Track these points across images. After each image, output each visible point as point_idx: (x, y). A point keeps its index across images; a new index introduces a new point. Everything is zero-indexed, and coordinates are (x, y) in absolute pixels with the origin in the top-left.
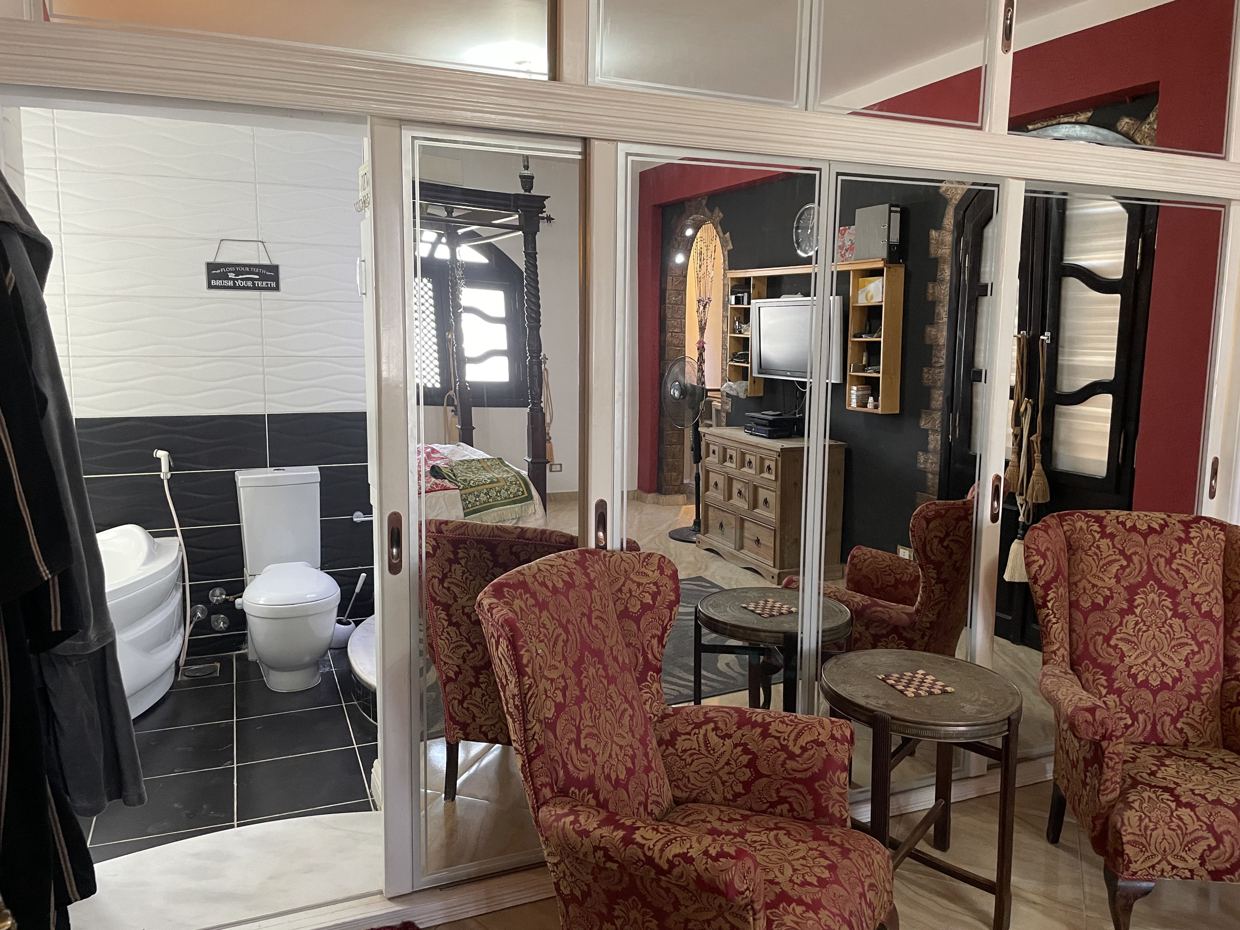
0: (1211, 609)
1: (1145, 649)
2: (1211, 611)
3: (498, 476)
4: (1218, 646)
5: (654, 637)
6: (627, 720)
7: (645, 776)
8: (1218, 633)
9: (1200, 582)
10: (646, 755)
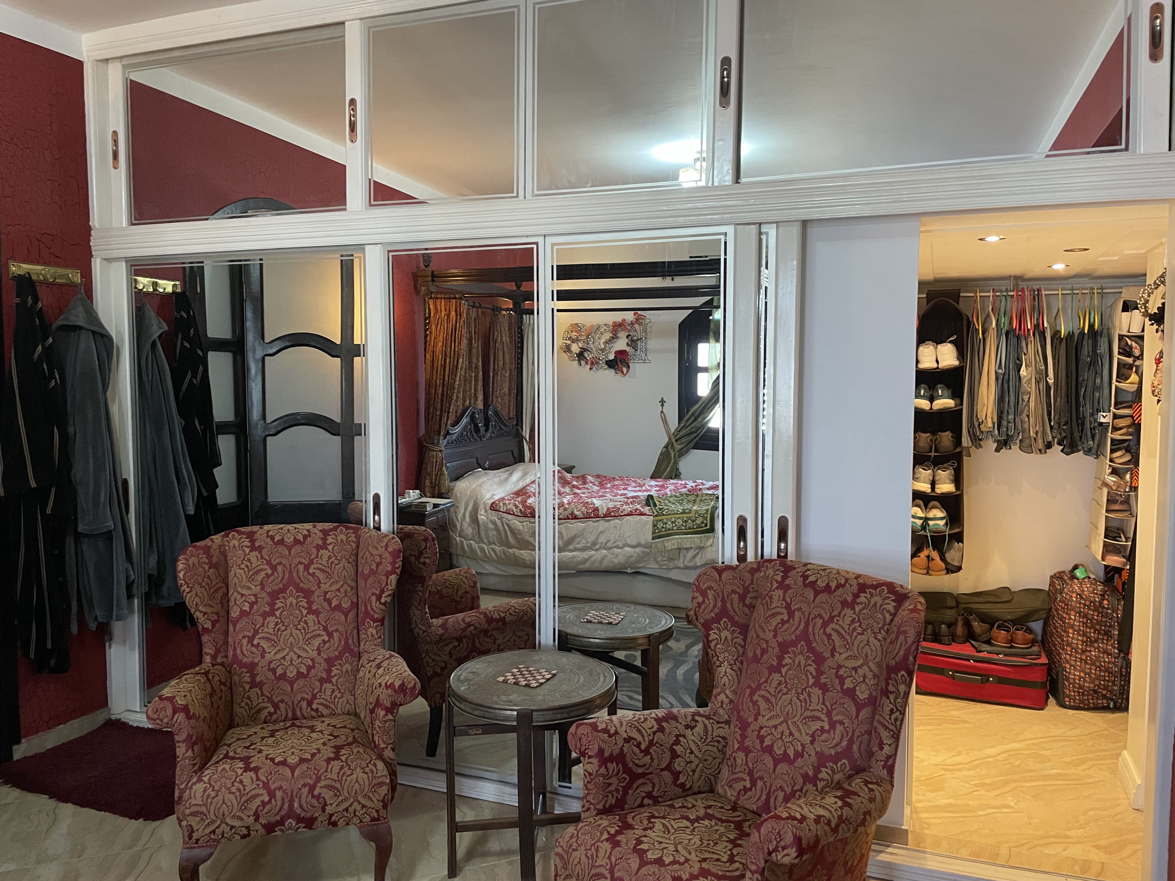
0: (855, 688)
1: (779, 713)
3: (695, 508)
4: (854, 731)
5: (373, 594)
6: (317, 642)
7: (317, 684)
8: (857, 716)
9: (849, 653)
10: (329, 671)
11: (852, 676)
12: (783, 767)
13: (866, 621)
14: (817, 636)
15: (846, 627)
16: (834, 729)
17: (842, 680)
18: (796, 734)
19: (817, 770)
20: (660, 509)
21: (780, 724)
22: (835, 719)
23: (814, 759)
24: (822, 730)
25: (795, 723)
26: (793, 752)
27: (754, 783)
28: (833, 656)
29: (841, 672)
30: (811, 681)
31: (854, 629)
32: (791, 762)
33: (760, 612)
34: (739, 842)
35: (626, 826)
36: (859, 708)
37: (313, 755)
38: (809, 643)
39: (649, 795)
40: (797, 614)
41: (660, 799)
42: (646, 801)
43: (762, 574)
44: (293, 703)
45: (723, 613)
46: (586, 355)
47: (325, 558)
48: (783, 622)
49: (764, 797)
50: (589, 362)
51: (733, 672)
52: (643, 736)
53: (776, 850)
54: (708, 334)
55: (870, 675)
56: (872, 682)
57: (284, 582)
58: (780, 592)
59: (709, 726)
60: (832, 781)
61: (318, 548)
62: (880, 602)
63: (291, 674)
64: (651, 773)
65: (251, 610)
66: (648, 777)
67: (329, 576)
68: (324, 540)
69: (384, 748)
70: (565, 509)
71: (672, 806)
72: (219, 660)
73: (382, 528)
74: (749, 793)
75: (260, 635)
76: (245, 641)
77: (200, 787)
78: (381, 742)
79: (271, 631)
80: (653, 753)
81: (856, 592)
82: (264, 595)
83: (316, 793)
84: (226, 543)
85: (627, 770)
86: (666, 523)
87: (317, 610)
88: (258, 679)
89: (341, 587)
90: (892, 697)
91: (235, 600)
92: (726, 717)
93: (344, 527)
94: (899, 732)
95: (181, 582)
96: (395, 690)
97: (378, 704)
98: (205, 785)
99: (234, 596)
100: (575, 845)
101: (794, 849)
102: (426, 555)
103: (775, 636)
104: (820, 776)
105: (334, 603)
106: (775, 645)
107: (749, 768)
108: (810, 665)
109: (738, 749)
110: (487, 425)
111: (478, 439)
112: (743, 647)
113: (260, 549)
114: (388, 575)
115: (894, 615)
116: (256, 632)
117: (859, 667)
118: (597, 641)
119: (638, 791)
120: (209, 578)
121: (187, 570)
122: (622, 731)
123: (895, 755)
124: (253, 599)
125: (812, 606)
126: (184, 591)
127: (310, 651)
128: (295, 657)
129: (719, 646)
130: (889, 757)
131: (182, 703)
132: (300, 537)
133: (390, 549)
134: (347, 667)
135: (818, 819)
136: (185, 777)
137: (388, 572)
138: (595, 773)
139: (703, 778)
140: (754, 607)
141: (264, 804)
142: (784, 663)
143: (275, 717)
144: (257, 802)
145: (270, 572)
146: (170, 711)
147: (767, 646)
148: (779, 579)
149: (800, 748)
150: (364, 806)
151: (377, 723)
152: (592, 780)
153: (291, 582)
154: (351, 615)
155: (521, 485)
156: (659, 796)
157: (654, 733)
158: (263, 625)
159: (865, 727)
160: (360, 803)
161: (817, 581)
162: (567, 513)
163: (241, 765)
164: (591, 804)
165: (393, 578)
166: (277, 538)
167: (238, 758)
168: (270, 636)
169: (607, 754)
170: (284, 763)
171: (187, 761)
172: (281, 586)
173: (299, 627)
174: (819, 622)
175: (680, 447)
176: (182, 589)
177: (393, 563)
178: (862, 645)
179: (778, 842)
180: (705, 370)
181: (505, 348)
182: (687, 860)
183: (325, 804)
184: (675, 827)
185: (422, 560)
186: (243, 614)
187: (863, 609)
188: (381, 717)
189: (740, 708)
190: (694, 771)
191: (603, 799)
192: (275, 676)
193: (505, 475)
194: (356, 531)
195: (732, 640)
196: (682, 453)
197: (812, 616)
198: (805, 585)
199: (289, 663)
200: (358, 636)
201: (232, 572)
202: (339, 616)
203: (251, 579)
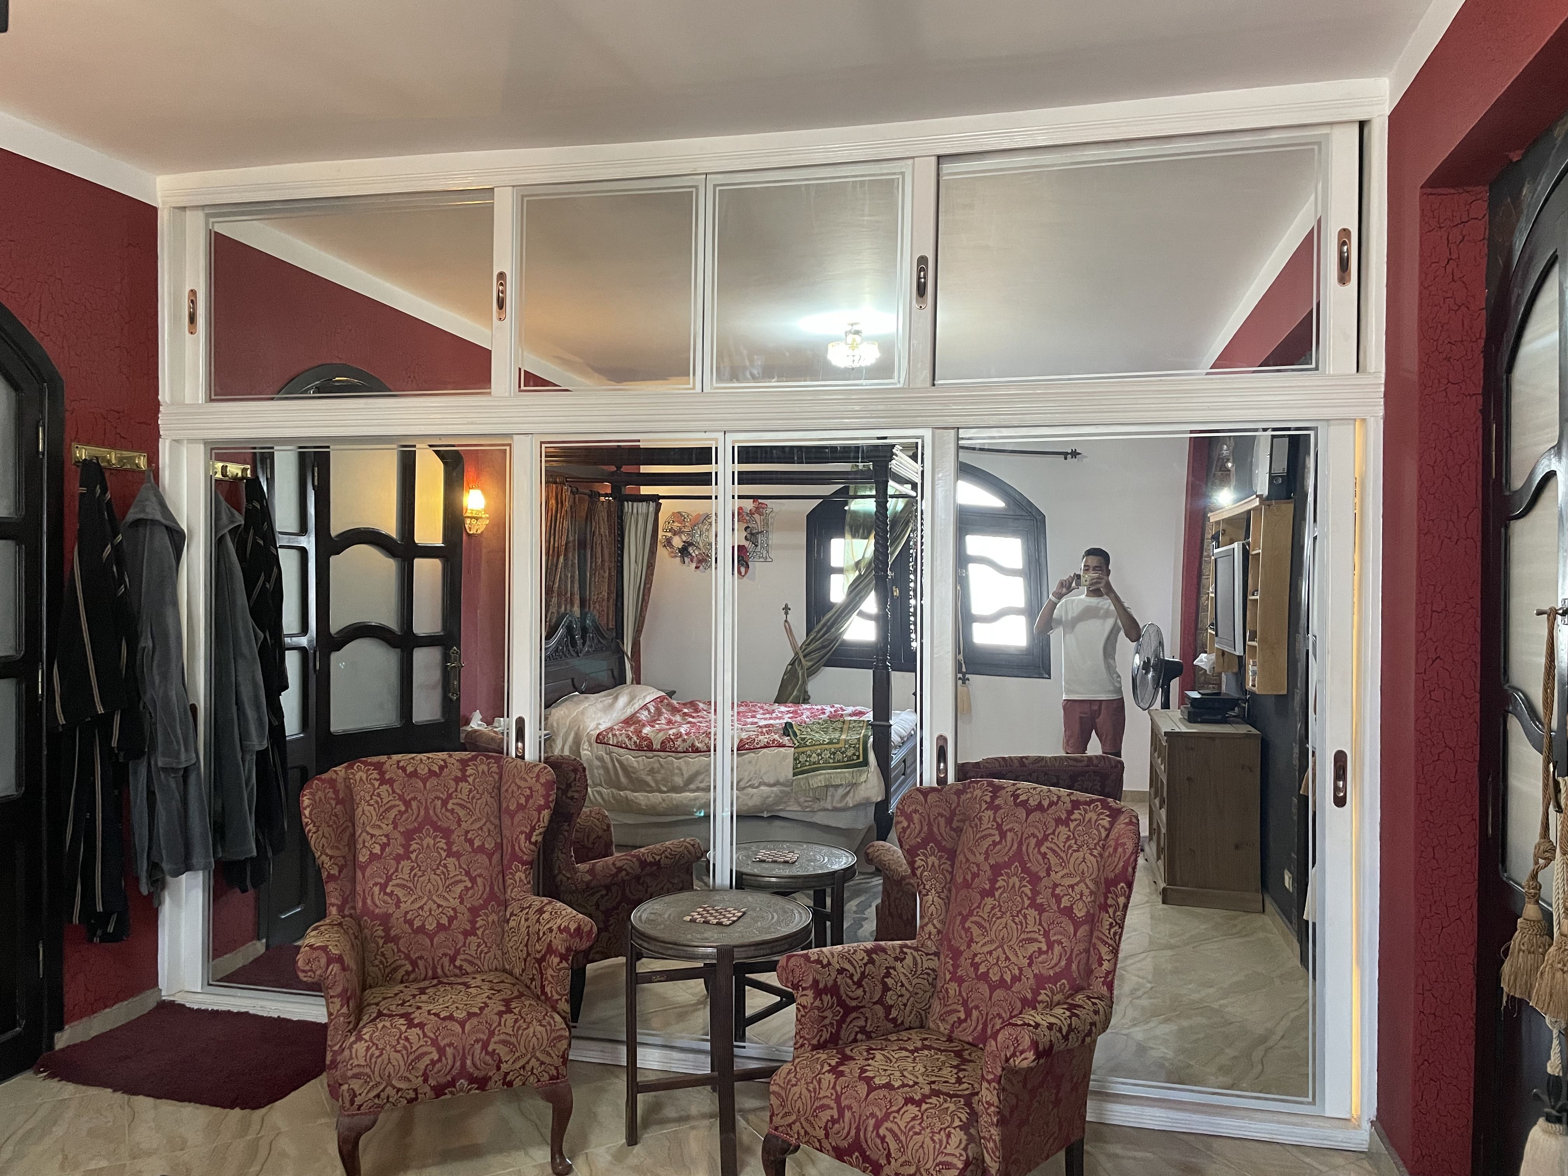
0: (1072, 906)
1: (994, 938)
2: (1071, 908)
3: (843, 737)
4: (1072, 950)
5: (522, 832)
6: (459, 889)
7: (461, 937)
8: (1075, 935)
9: (1065, 871)
10: (473, 922)
11: (1069, 894)
12: (999, 993)
13: (1081, 839)
14: (1031, 855)
15: (1061, 845)
16: (1052, 950)
17: (1058, 899)
18: (1013, 958)
20: (803, 739)
21: (995, 949)
22: (1052, 939)
23: (1032, 981)
24: (1040, 952)
25: (1011, 947)
26: (1010, 977)
27: (968, 1014)
28: (1048, 875)
29: (1058, 891)
30: (1027, 902)
31: (1070, 847)
32: (1008, 988)
33: (969, 835)
34: (963, 1067)
35: (845, 1059)
36: (1077, 926)
37: (481, 1009)
38: (1023, 864)
39: (862, 1030)
40: (1009, 835)
41: (873, 1035)
42: (859, 1036)
43: (969, 795)
44: (433, 960)
45: (930, 838)
46: (691, 550)
47: (465, 792)
48: (995, 844)
49: (980, 1027)
50: (695, 559)
51: (940, 901)
52: (855, 967)
53: (1014, 1055)
54: (843, 529)
55: (1086, 892)
56: (1089, 899)
57: (420, 819)
58: (990, 813)
59: (918, 958)
60: (1051, 1001)
61: (457, 780)
62: (1094, 817)
63: (431, 926)
64: (863, 1007)
65: (382, 853)
66: (861, 1010)
67: (470, 813)
68: (463, 771)
69: (557, 1000)
70: (684, 741)
71: (887, 1040)
72: (347, 912)
73: (527, 757)
74: (964, 1025)
75: (394, 882)
76: (376, 889)
77: (360, 1047)
78: (554, 993)
79: (406, 877)
80: (865, 986)
81: (1070, 809)
82: (396, 835)
83: (490, 1049)
84: (351, 776)
85: (841, 1003)
86: (810, 756)
87: (458, 852)
88: (393, 933)
89: (484, 825)
90: (1111, 910)
91: (364, 842)
92: (934, 948)
93: (485, 756)
94: (1118, 946)
95: (306, 820)
96: (571, 935)
97: (550, 950)
98: (366, 1044)
99: (362, 837)
100: (794, 1081)
101: (1032, 1053)
102: (574, 789)
103: (986, 859)
104: (1039, 998)
105: (477, 843)
106: (988, 868)
107: (963, 998)
108: (1025, 886)
109: (950, 980)
110: (583, 637)
111: (574, 654)
112: (951, 873)
113: (391, 782)
114: (539, 810)
115: (1109, 831)
116: (389, 879)
117: (1075, 884)
118: (774, 880)
119: (851, 1026)
120: (336, 816)
121: (314, 806)
122: (834, 961)
123: (1114, 970)
124: (385, 840)
125: (1025, 825)
126: (309, 831)
127: (451, 900)
128: (435, 906)
129: (926, 873)
130: (1108, 973)
131: (337, 952)
132: (436, 768)
133: (542, 780)
134: (493, 917)
135: (1051, 1026)
136: (339, 1037)
137: (540, 805)
138: (809, 1005)
139: (914, 1012)
140: (961, 830)
141: (433, 1063)
142: (997, 886)
143: (412, 976)
144: (426, 1060)
145: (403, 808)
146: (323, 961)
147: (978, 870)
148: (989, 800)
149: (1017, 972)
150: (542, 1063)
151: (550, 972)
152: (806, 1013)
153: (428, 820)
154: (496, 858)
155: (629, 712)
156: (872, 1032)
157: (865, 965)
158: (397, 870)
159: (1082, 946)
160: (538, 1060)
161: (1028, 799)
162: (686, 745)
163: (402, 1021)
164: (805, 1039)
165: (546, 813)
166: (410, 769)
167: (396, 1015)
168: (405, 883)
169: (821, 986)
170: (451, 1018)
171: (342, 1019)
172: (416, 825)
173: (438, 872)
174: (1033, 841)
175: (810, 664)
176: (308, 828)
177: (546, 797)
178: (1078, 862)
179: (1015, 1048)
180: (840, 571)
181: (604, 542)
182: (916, 1083)
183: (500, 1061)
184: (896, 1056)
185: (570, 794)
186: (373, 857)
187: (1078, 825)
188: (555, 964)
189: (951, 936)
190: (905, 1005)
191: (818, 1032)
192: (412, 929)
193: (609, 700)
194: (498, 760)
195: (940, 866)
196: (812, 672)
197: (1025, 836)
198: (1017, 805)
199: (428, 913)
200: (504, 881)
201: (360, 809)
202: (483, 859)
203: (381, 817)
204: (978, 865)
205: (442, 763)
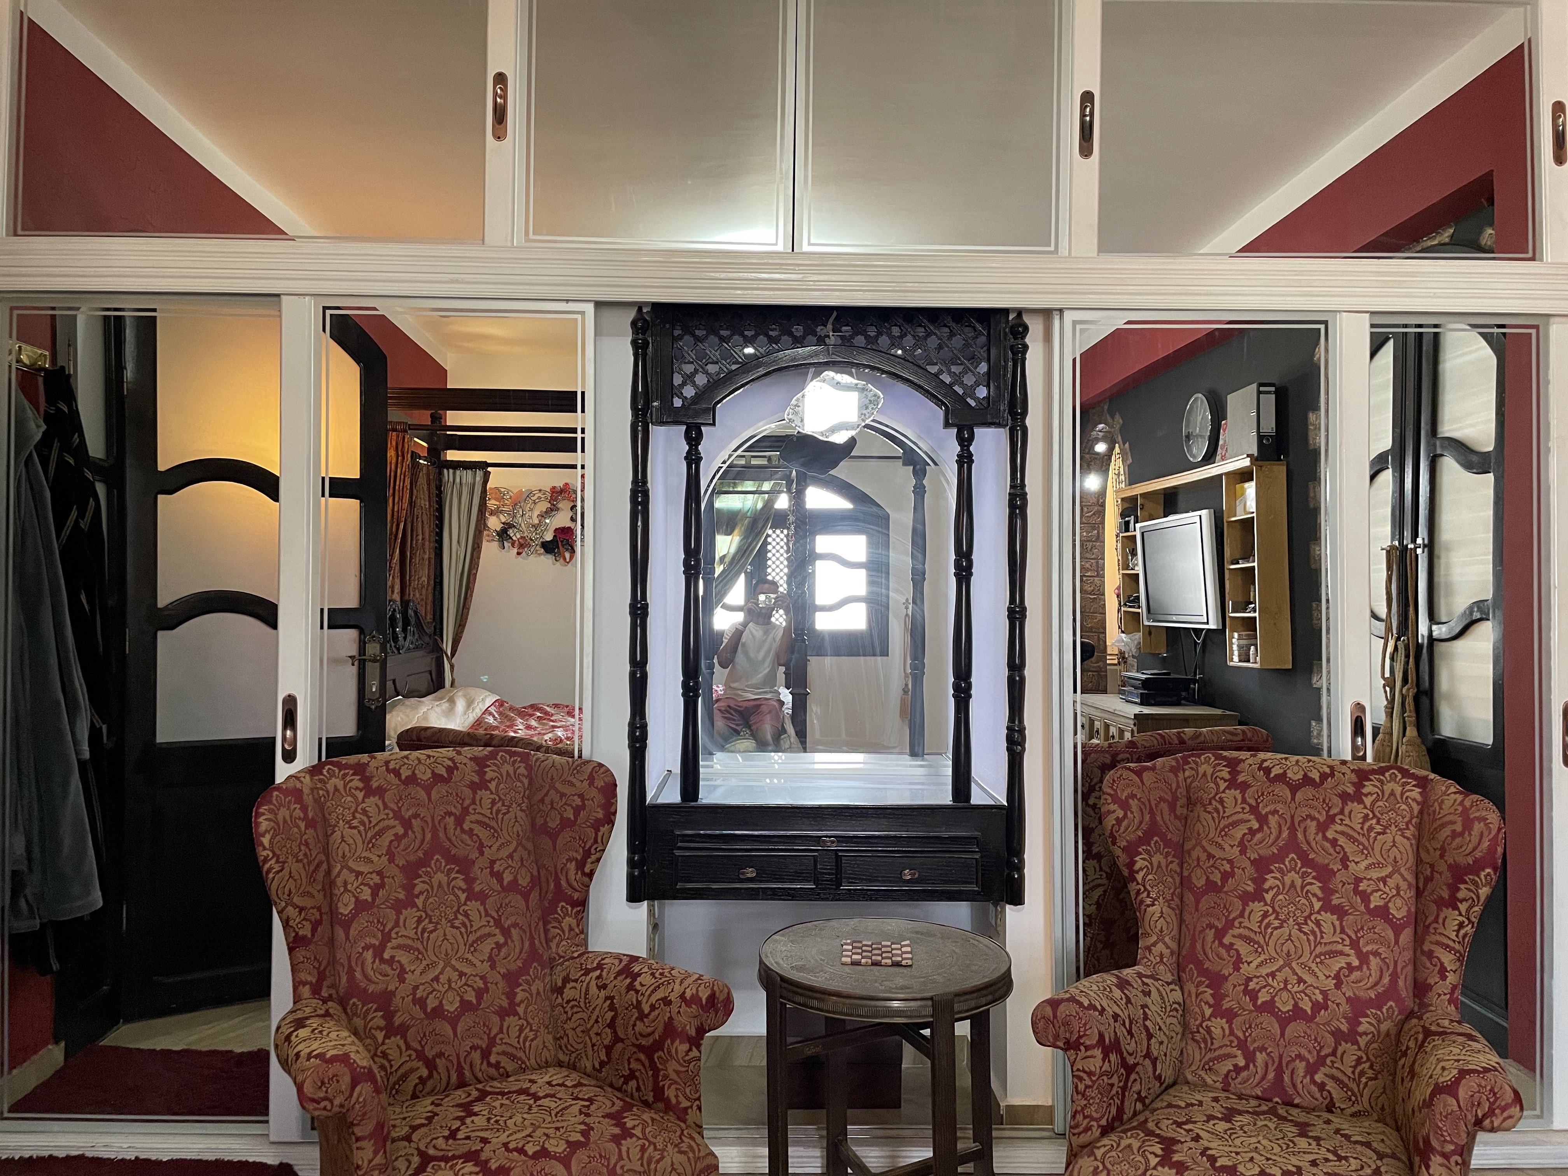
0: (1386, 905)
1: (1274, 954)
2: (1386, 907)
4: (1396, 962)
6: (487, 947)
7: (495, 1019)
8: (1397, 942)
9: (1370, 860)
10: (511, 996)
11: (1380, 890)
12: (1296, 1028)
13: (1385, 816)
14: (1313, 844)
15: (1357, 827)
16: (1368, 964)
17: (1365, 897)
18: (1310, 980)
19: (1354, 1022)
21: (1279, 970)
22: (1364, 950)
23: (1345, 1007)
24: (1350, 968)
25: (1304, 966)
26: (1310, 1004)
27: (1250, 1058)
28: (1346, 867)
29: (1362, 886)
30: (1317, 905)
31: (1371, 828)
32: (1310, 1019)
33: (1206, 823)
35: (1166, 1141)
36: (1397, 930)
38: (1302, 855)
39: (1139, 1096)
40: (1273, 819)
41: (1146, 1101)
42: (1138, 1105)
44: (458, 1056)
45: (1153, 830)
46: (511, 532)
47: (487, 803)
49: (1272, 1075)
50: (516, 544)
51: (1170, 911)
55: (1404, 885)
56: (1409, 895)
57: (426, 846)
58: (1234, 793)
59: (1161, 990)
60: (1379, 1032)
61: (474, 787)
63: (452, 1006)
64: (1138, 1064)
65: (374, 900)
66: (1137, 1069)
67: (495, 834)
72: (324, 994)
74: (1245, 1073)
75: (394, 943)
76: (369, 955)
79: (412, 934)
80: (1135, 1034)
82: (393, 870)
85: (1123, 1062)
87: (482, 892)
88: (397, 1021)
89: (515, 851)
90: (1463, 906)
91: (345, 883)
95: (264, 854)
99: (342, 876)
103: (1243, 853)
104: (1361, 1029)
105: (507, 878)
106: (1246, 864)
107: (1238, 1038)
108: (1311, 884)
109: (1212, 1015)
112: (1180, 874)
113: (380, 792)
114: (596, 826)
115: (1422, 807)
116: (387, 938)
117: (1387, 876)
120: (306, 845)
121: (276, 831)
124: (377, 879)
125: (1293, 806)
126: (269, 870)
127: (478, 964)
128: (455, 976)
129: (1150, 877)
130: (1454, 988)
132: (441, 771)
134: (537, 985)
137: (597, 819)
139: (1172, 1063)
140: (1193, 817)
142: (1266, 887)
143: (430, 1084)
145: (400, 830)
146: (346, 1082)
147: (1231, 868)
148: (1226, 776)
149: (1320, 998)
152: (1094, 1082)
153: (436, 846)
154: (534, 898)
158: (397, 924)
161: (1285, 773)
165: (606, 830)
166: (405, 773)
168: (410, 942)
169: (1105, 1041)
172: (420, 854)
173: (457, 923)
174: (1312, 825)
176: (267, 866)
177: (606, 806)
178: (1386, 847)
186: (361, 906)
187: (1376, 801)
189: (1204, 956)
190: (1166, 1055)
192: (425, 1012)
195: (1167, 866)
197: (1297, 819)
198: (1271, 780)
199: (446, 986)
200: (546, 931)
201: (338, 834)
202: (517, 900)
203: (370, 844)
204: (1230, 862)
205: (450, 763)
